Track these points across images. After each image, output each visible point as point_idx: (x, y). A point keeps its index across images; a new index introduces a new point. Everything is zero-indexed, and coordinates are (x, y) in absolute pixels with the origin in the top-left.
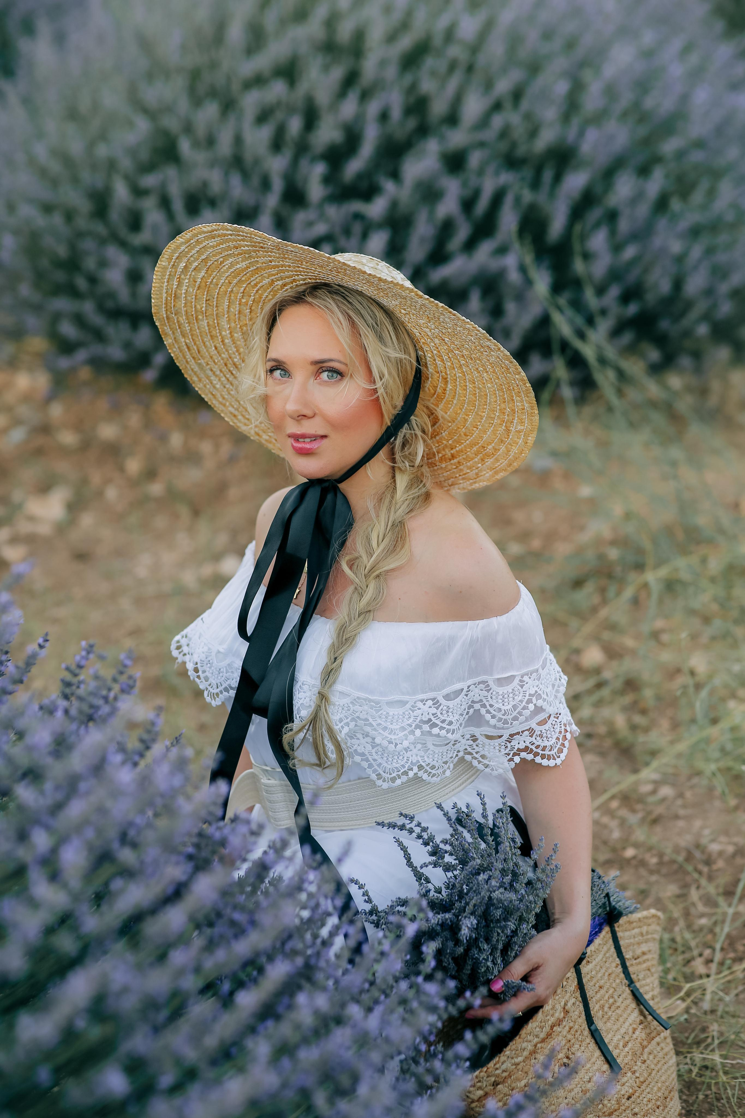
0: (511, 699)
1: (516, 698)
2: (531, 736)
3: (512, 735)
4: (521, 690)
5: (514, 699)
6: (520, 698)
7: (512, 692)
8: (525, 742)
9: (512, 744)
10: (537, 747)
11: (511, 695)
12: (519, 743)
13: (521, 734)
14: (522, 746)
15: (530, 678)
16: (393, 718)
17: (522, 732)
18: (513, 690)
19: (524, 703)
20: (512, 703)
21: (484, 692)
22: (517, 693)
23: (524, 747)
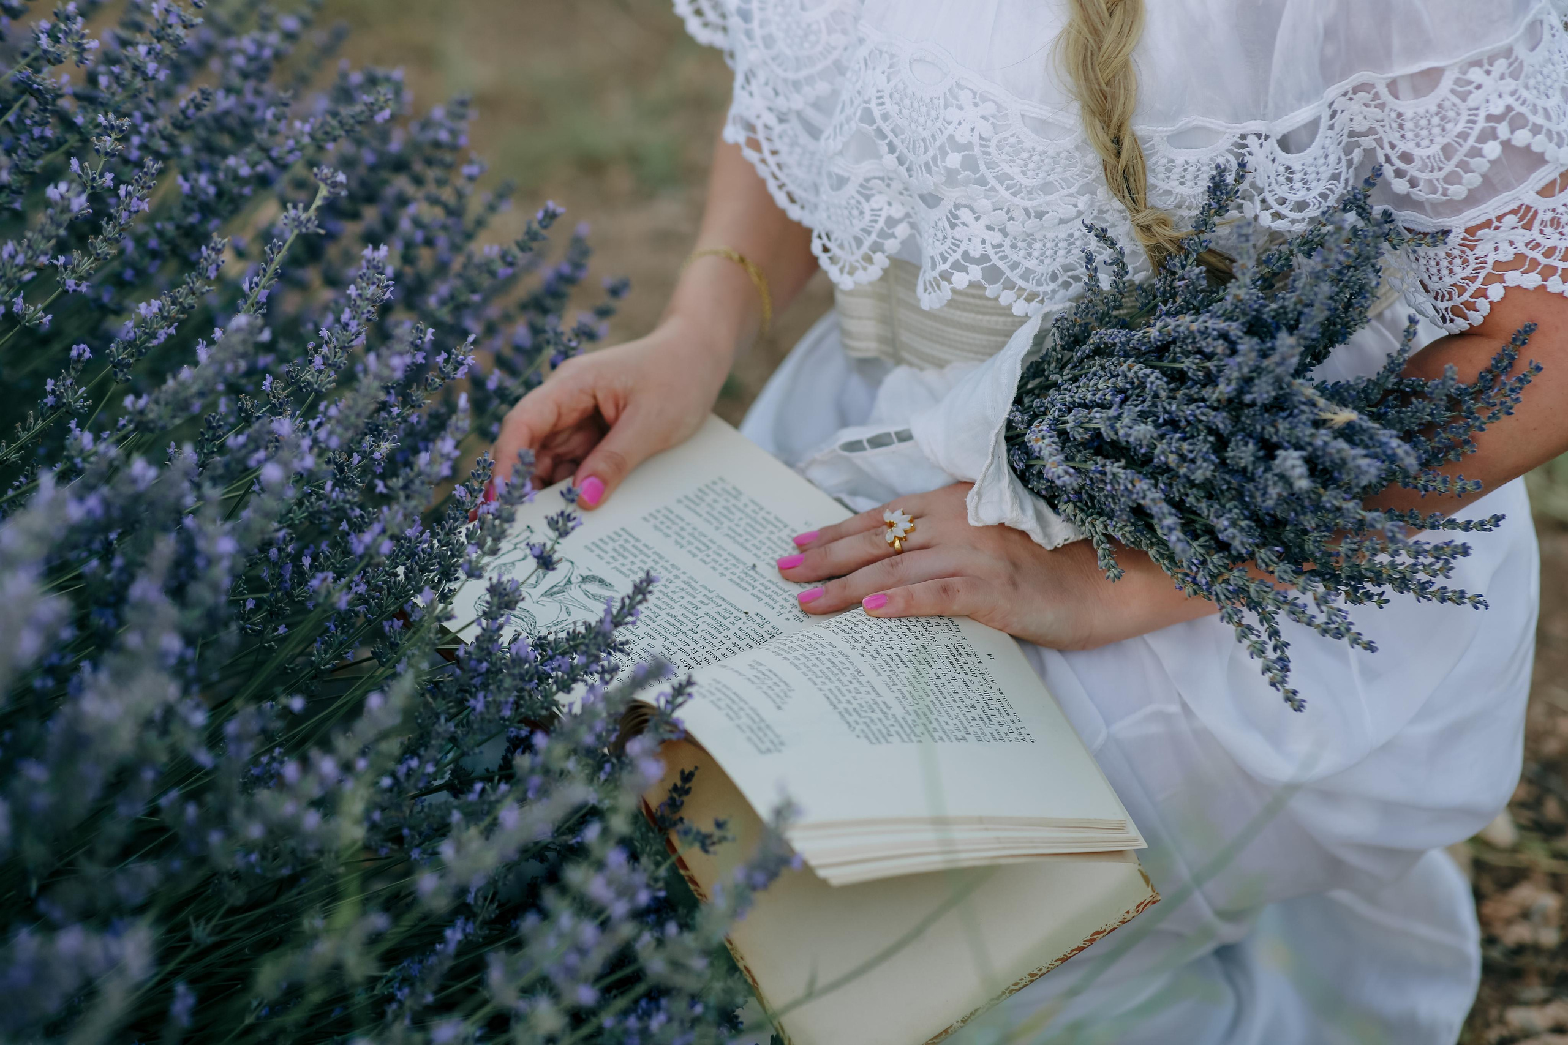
0: (1436, 131)
1: (1449, 126)
2: (1528, 227)
3: (1471, 231)
4: (1463, 107)
5: (1443, 130)
6: (1460, 127)
7: (1437, 114)
8: (1511, 243)
9: (1479, 251)
10: (1550, 252)
11: (1436, 120)
12: (1496, 249)
13: (1496, 224)
14: (1506, 254)
15: (1488, 73)
16: (1185, 170)
17: (1499, 219)
18: (1440, 106)
19: (1471, 141)
20: (1440, 141)
21: (1372, 109)
22: (1451, 114)
23: (1511, 257)
